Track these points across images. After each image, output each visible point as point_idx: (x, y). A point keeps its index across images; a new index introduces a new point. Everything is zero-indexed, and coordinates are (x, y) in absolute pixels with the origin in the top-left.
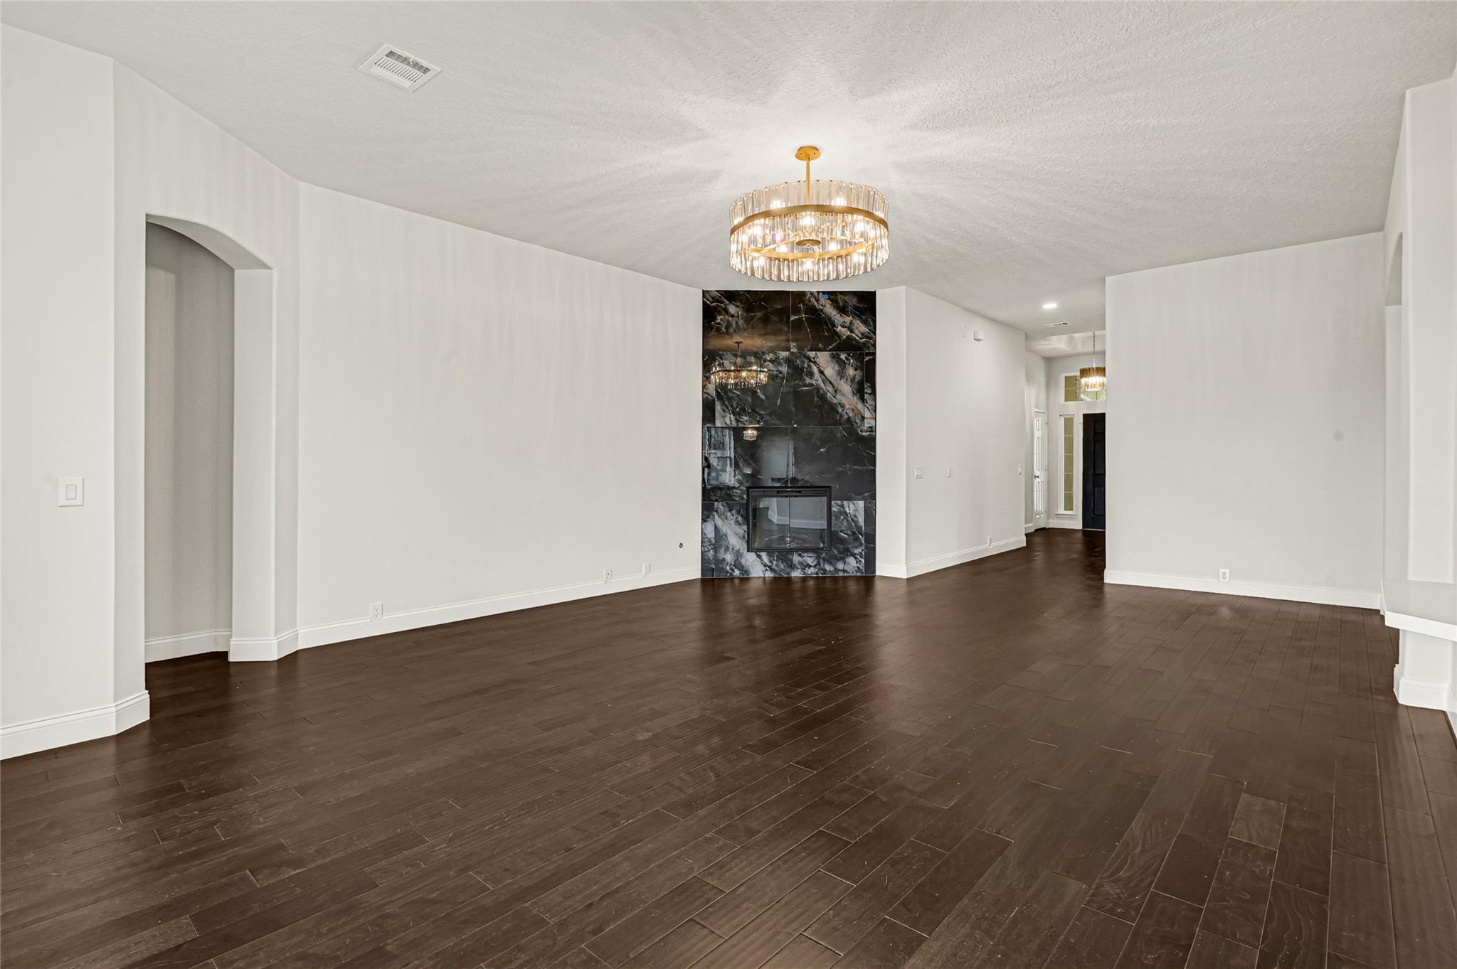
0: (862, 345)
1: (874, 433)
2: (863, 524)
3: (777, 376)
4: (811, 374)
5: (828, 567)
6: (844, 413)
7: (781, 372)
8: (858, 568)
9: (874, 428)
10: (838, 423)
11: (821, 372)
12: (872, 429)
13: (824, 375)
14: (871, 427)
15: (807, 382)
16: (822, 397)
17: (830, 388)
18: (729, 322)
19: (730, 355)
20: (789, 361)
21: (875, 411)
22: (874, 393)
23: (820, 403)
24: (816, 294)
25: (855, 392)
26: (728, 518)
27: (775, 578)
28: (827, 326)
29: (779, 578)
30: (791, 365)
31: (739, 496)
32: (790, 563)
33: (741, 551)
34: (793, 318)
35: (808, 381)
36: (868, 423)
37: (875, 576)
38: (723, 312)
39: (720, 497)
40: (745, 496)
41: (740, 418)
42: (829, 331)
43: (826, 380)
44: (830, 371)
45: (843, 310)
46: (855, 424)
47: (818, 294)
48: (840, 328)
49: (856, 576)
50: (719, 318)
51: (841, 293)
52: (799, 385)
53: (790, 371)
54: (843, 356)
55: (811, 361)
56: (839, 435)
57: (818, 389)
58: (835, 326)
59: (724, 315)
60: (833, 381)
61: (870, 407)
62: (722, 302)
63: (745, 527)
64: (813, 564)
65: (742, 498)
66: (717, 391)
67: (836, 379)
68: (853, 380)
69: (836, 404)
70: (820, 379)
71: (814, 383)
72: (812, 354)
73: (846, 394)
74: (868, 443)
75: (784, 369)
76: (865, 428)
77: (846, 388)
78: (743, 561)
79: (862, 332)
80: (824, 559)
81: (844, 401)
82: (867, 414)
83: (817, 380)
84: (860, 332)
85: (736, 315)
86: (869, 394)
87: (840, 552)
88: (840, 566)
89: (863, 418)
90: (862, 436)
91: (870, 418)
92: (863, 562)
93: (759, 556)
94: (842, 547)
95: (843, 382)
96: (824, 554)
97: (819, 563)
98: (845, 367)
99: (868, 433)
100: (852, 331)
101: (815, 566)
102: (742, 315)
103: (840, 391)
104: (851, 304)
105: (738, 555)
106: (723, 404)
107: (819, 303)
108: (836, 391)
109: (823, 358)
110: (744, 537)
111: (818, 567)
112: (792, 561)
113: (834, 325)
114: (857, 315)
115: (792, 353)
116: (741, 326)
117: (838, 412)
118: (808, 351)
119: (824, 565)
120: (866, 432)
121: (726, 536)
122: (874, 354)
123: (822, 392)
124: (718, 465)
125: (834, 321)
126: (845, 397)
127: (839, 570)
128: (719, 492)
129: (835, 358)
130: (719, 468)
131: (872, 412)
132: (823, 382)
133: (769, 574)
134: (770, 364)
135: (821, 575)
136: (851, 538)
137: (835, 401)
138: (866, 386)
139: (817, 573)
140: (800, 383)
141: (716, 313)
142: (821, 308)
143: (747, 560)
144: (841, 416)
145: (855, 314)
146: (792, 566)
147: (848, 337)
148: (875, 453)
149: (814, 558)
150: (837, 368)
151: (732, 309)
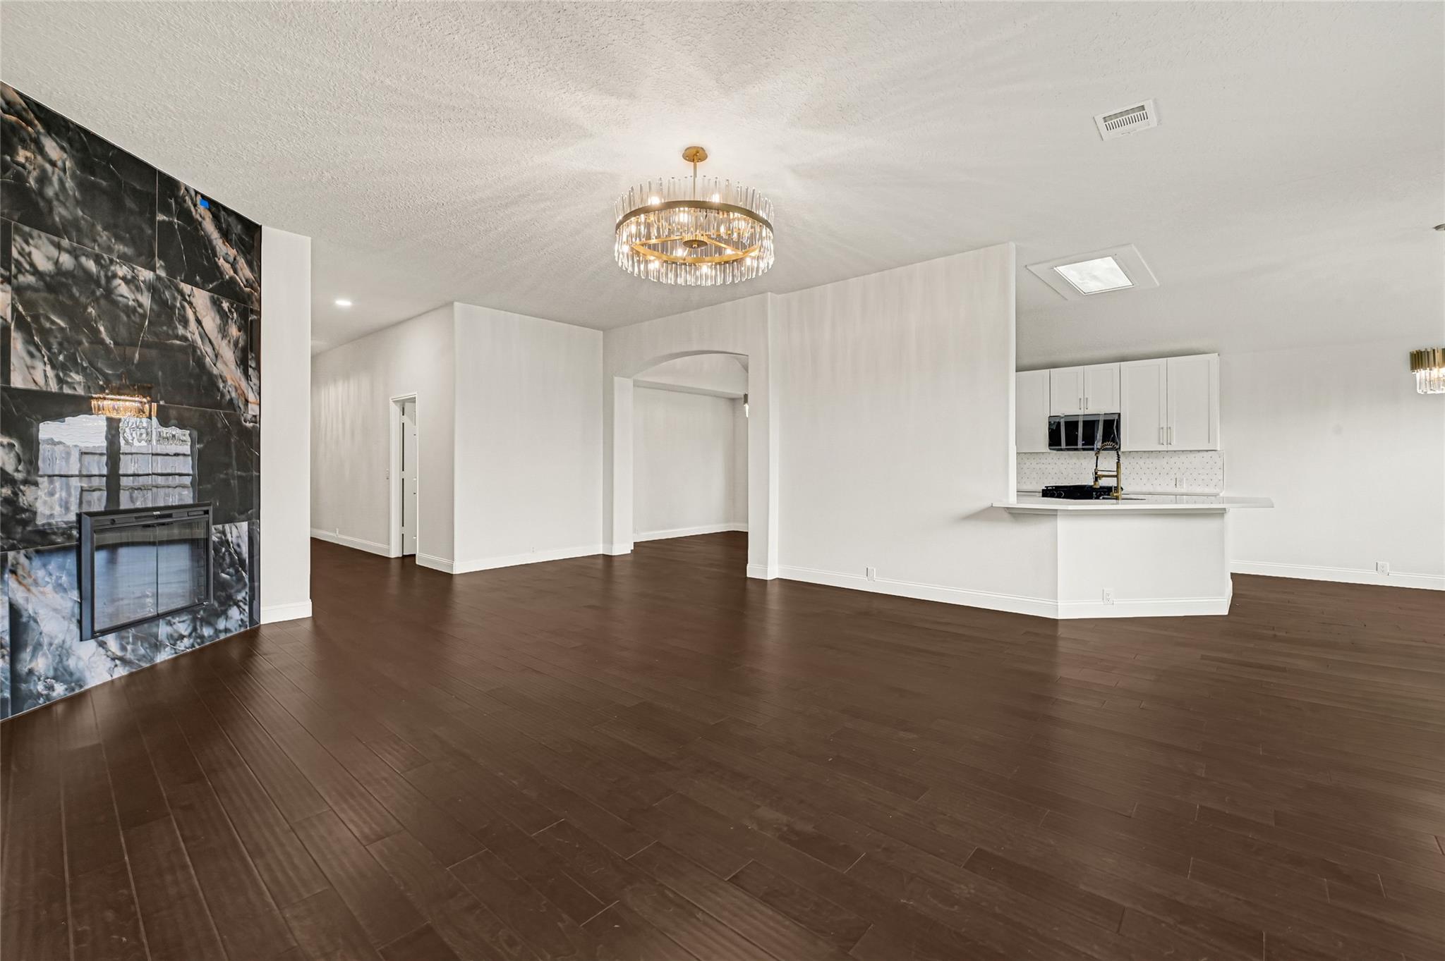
0: (246, 296)
1: (258, 425)
2: (247, 555)
3: (134, 310)
4: (185, 323)
5: (207, 631)
6: (225, 391)
7: (141, 305)
8: (242, 620)
9: (258, 417)
10: (218, 405)
11: (199, 322)
12: (256, 419)
13: (202, 327)
14: (255, 416)
15: (180, 333)
16: (200, 362)
17: (209, 350)
18: (44, 171)
19: (45, 241)
20: (153, 288)
21: (260, 394)
22: (258, 369)
23: (197, 370)
24: (193, 194)
25: (239, 363)
26: (40, 581)
27: (131, 675)
28: (207, 252)
29: (136, 673)
30: (157, 297)
31: (63, 534)
32: (153, 640)
33: (67, 645)
34: (160, 217)
35: (181, 331)
36: (253, 410)
37: (259, 627)
38: (33, 146)
39: (20, 541)
40: (75, 532)
41: (65, 375)
42: (208, 259)
43: (204, 335)
44: (211, 322)
45: (225, 235)
46: (237, 409)
47: (196, 195)
48: (222, 260)
49: (240, 634)
50: (22, 155)
51: (225, 209)
52: (168, 334)
53: (155, 307)
54: (225, 305)
55: (186, 300)
56: (219, 425)
57: (194, 347)
58: (217, 257)
59: (34, 153)
60: (213, 340)
61: (254, 388)
62: (30, 123)
63: (75, 595)
64: (186, 633)
65: (70, 537)
66: (14, 309)
67: (217, 338)
68: (236, 344)
69: (216, 376)
70: (197, 333)
71: (189, 335)
72: (186, 288)
73: (228, 364)
74: (251, 438)
75: (146, 300)
76: (249, 417)
77: (228, 354)
78: (72, 663)
79: (247, 277)
80: (202, 620)
81: (226, 374)
82: (252, 397)
83: (192, 332)
84: (245, 278)
85: (60, 163)
86: (253, 369)
87: (221, 604)
88: (221, 624)
89: (247, 401)
90: (246, 428)
91: (254, 403)
92: (247, 610)
93: (102, 645)
94: (224, 594)
95: (225, 342)
96: (202, 612)
97: (195, 629)
98: (227, 321)
99: (252, 424)
100: (235, 272)
101: (190, 635)
102: (70, 169)
103: (222, 357)
104: (235, 232)
105: (63, 653)
106: (29, 341)
107: (196, 210)
108: (216, 356)
109: (201, 298)
110: (73, 615)
111: (194, 634)
112: (156, 636)
113: (215, 255)
114: (243, 253)
115: (159, 278)
116: (71, 193)
117: (218, 389)
118: (182, 281)
119: (201, 629)
120: (250, 423)
121: (36, 621)
122: (259, 313)
123: (199, 353)
124: (17, 470)
125: (215, 247)
126: (226, 366)
127: (220, 631)
128: (19, 529)
129: (216, 304)
130: (19, 476)
131: (256, 394)
132: (201, 337)
133: (121, 672)
134: (123, 284)
135: (197, 647)
136: (234, 578)
137: (215, 371)
138: (250, 357)
139: (193, 646)
140: (170, 332)
141: (15, 140)
142: (200, 219)
143: (79, 658)
144: (223, 395)
145: (240, 248)
146: (157, 646)
147: (231, 278)
148: (259, 454)
149: (188, 622)
150: (218, 321)
151: (51, 147)
